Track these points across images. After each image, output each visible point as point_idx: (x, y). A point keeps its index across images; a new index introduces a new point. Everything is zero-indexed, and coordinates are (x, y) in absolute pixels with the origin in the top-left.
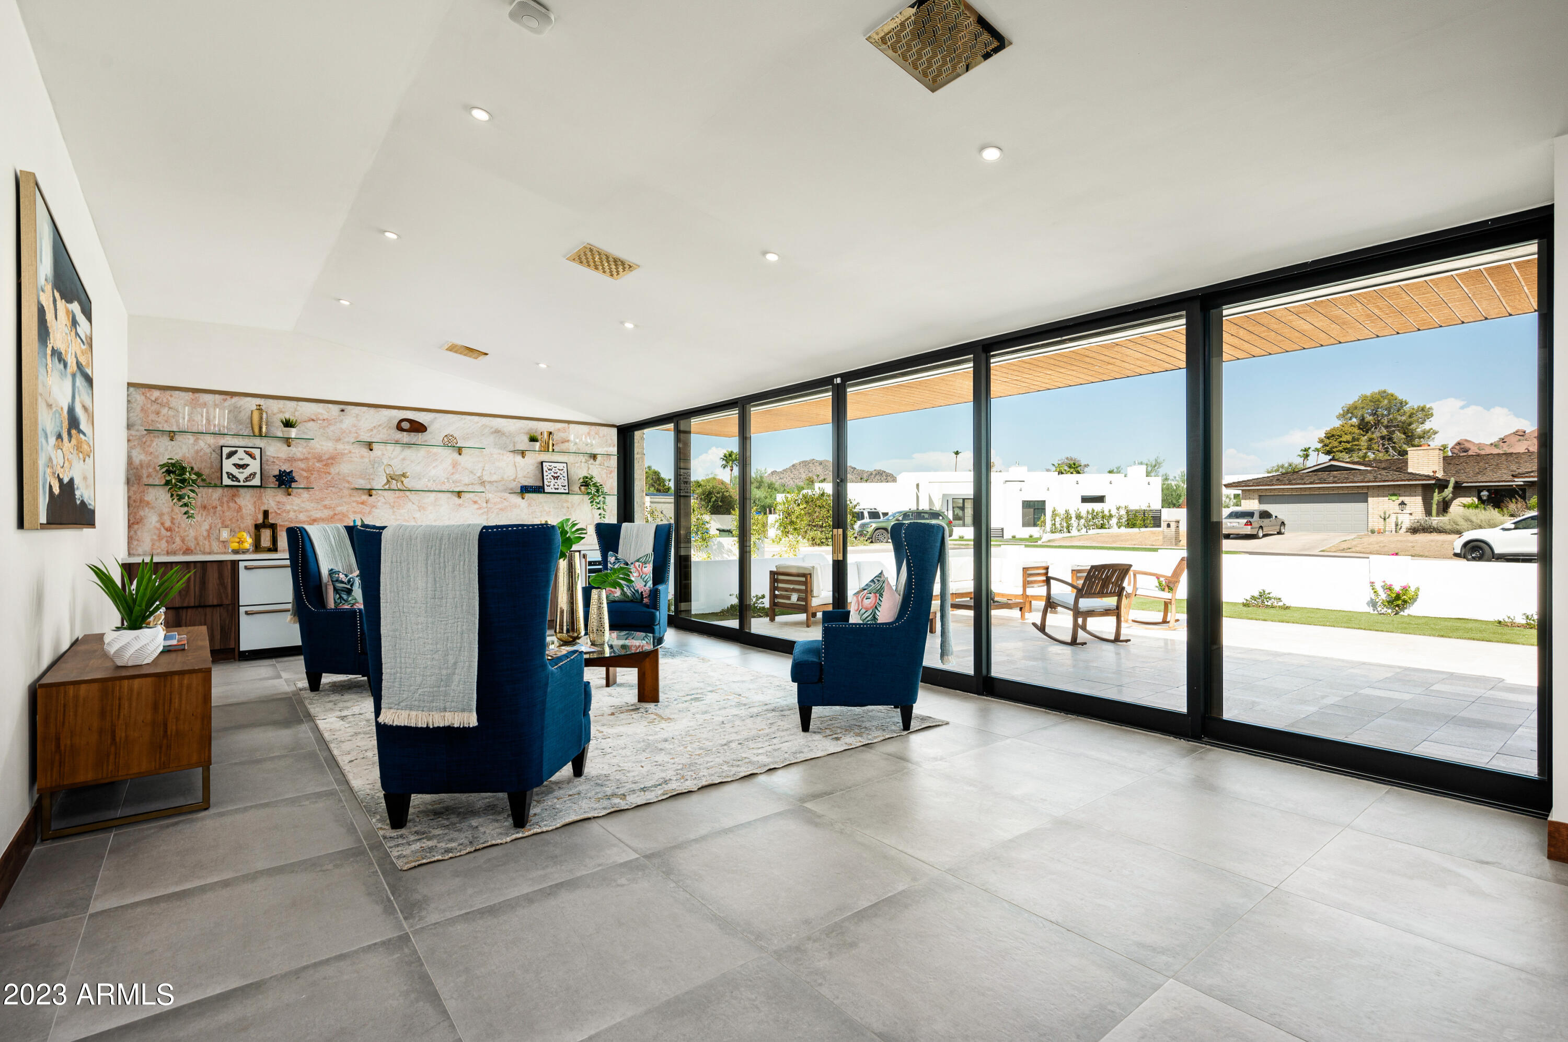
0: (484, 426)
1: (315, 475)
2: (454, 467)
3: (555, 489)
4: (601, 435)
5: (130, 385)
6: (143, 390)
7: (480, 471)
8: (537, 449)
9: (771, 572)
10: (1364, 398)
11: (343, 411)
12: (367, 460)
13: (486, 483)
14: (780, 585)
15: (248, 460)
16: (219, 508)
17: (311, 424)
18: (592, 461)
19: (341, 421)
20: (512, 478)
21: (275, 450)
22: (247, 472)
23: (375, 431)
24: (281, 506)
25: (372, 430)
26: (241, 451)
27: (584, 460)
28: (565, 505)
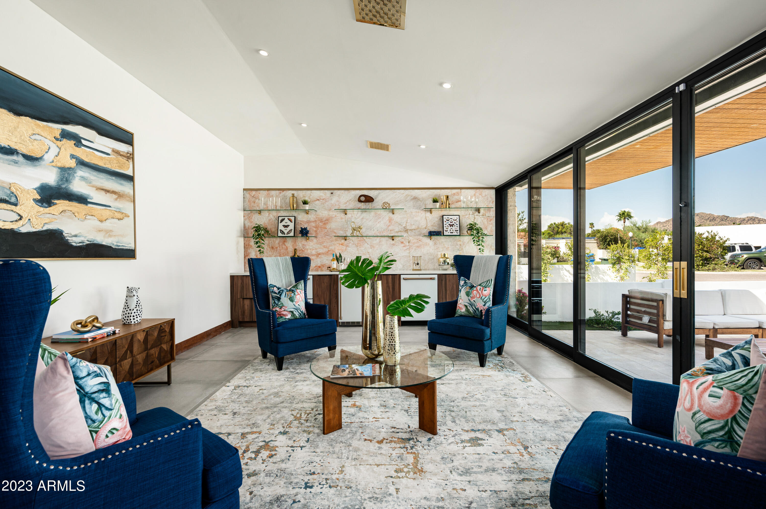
0: (407, 196)
1: (320, 230)
2: (390, 222)
3: (451, 233)
4: (484, 195)
5: (244, 190)
6: (249, 191)
7: (405, 223)
8: (438, 207)
9: (624, 296)
11: (332, 193)
12: (344, 220)
13: (408, 231)
14: (632, 307)
15: (289, 223)
16: (278, 248)
17: (317, 202)
18: (477, 213)
19: (331, 199)
20: (424, 227)
21: (302, 217)
22: (289, 229)
23: (348, 203)
24: (304, 247)
25: (346, 203)
26: (286, 218)
27: (471, 213)
28: (459, 243)
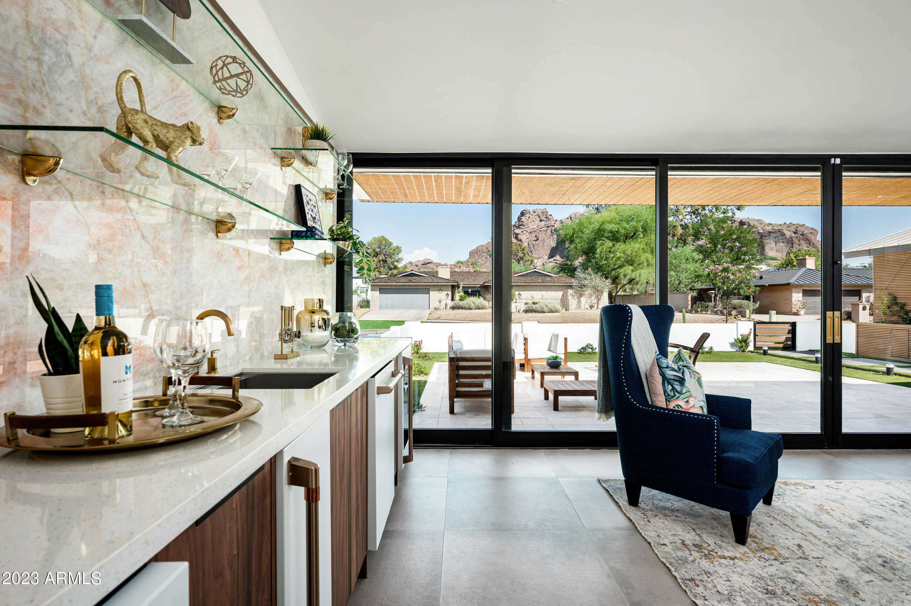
10: (374, 238)
14: (465, 372)
